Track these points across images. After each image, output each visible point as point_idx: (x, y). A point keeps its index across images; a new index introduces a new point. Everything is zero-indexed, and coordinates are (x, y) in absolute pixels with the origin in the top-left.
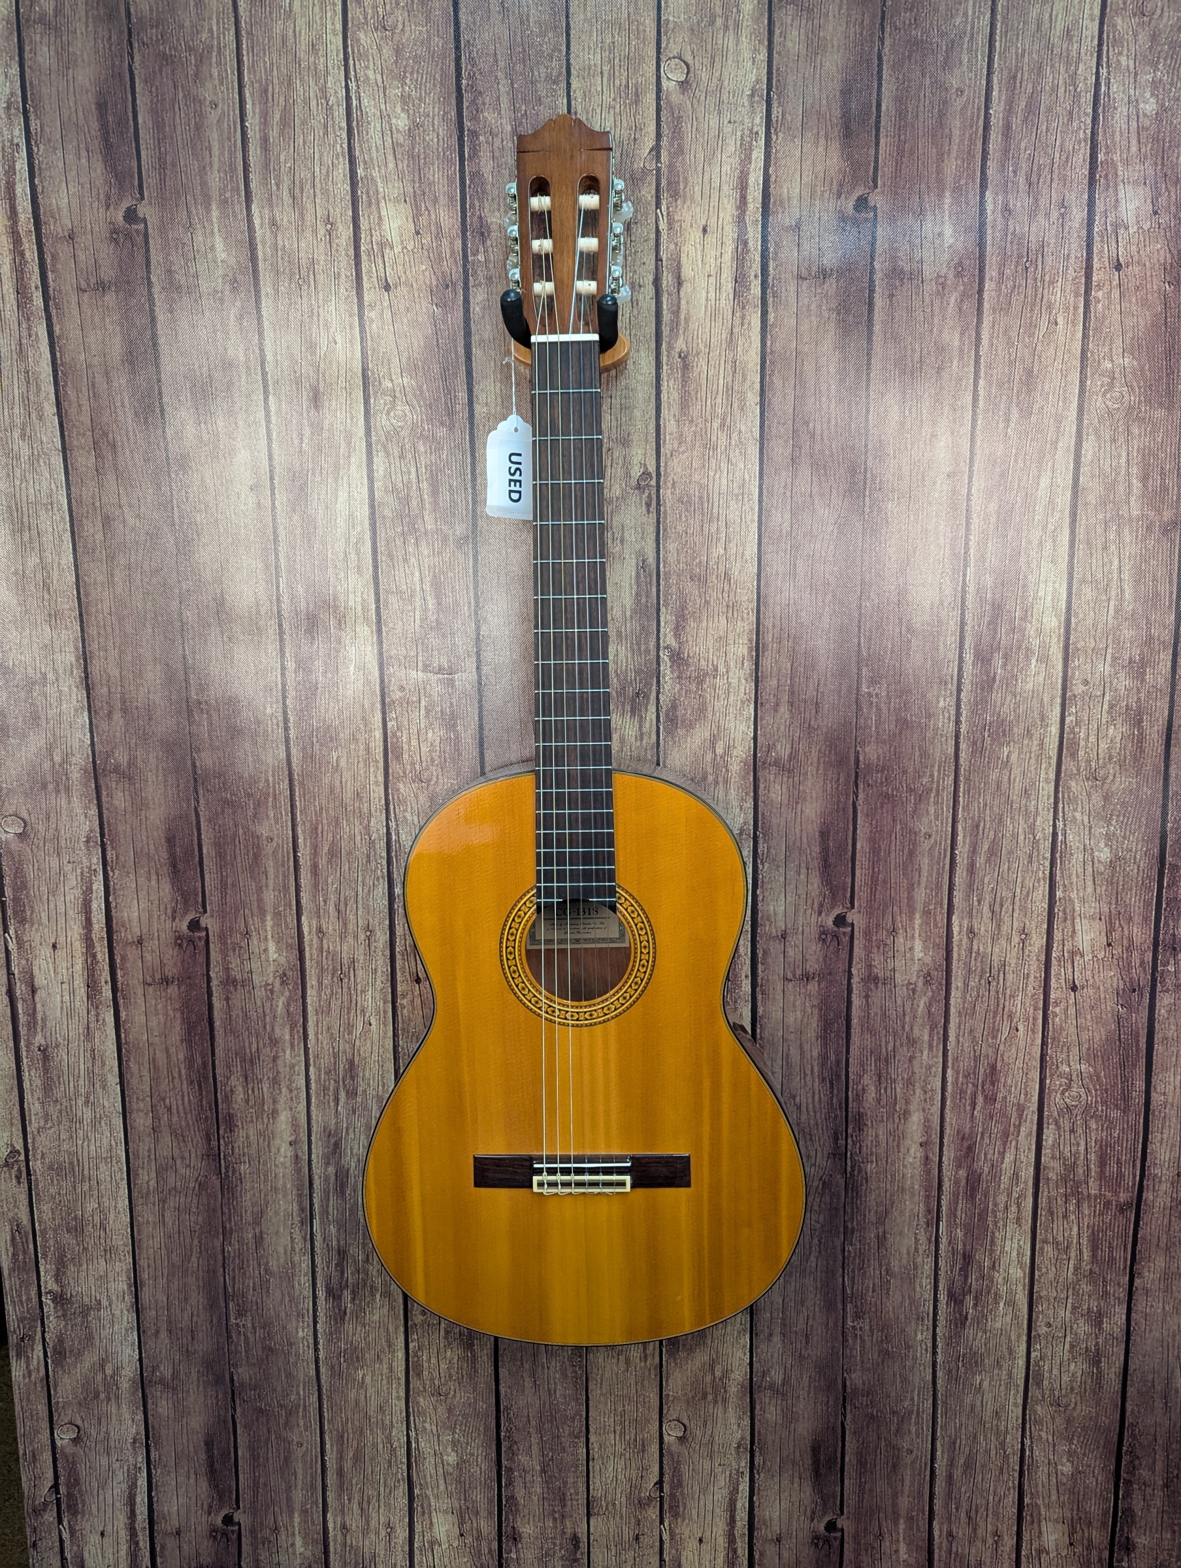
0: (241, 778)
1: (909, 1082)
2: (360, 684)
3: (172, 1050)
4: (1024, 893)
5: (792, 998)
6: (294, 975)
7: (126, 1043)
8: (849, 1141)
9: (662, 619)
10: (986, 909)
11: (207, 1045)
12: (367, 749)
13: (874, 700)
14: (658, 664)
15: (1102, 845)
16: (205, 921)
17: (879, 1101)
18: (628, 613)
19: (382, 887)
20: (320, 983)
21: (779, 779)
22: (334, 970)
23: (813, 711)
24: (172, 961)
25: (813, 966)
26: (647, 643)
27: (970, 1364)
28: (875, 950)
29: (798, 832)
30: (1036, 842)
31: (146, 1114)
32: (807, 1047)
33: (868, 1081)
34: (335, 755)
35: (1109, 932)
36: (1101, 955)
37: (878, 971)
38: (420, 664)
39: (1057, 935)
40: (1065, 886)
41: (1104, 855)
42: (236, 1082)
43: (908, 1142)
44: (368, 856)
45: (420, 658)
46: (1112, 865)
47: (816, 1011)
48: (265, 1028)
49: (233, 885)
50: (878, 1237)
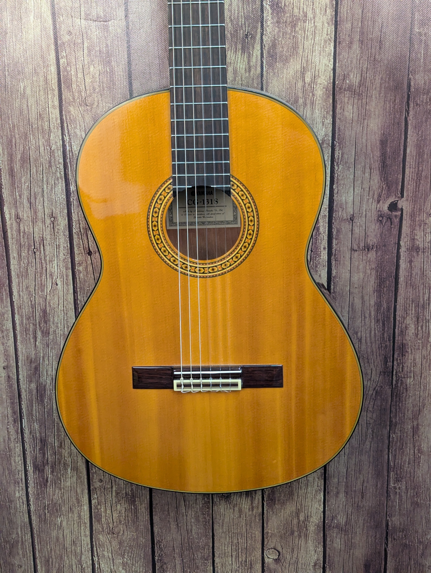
2: (38, 30)
5: (357, 263)
8: (395, 363)
12: (46, 80)
13: (423, 38)
14: (262, 11)
17: (417, 335)
19: (61, 185)
20: (20, 255)
21: (351, 101)
22: (29, 246)
23: (378, 48)
25: (372, 240)
28: (417, 228)
29: (364, 141)
32: (366, 298)
33: (410, 321)
34: (22, 85)
37: (419, 243)
38: (83, 13)
44: (50, 162)
45: (83, 9)
47: (374, 272)
50: (413, 428)
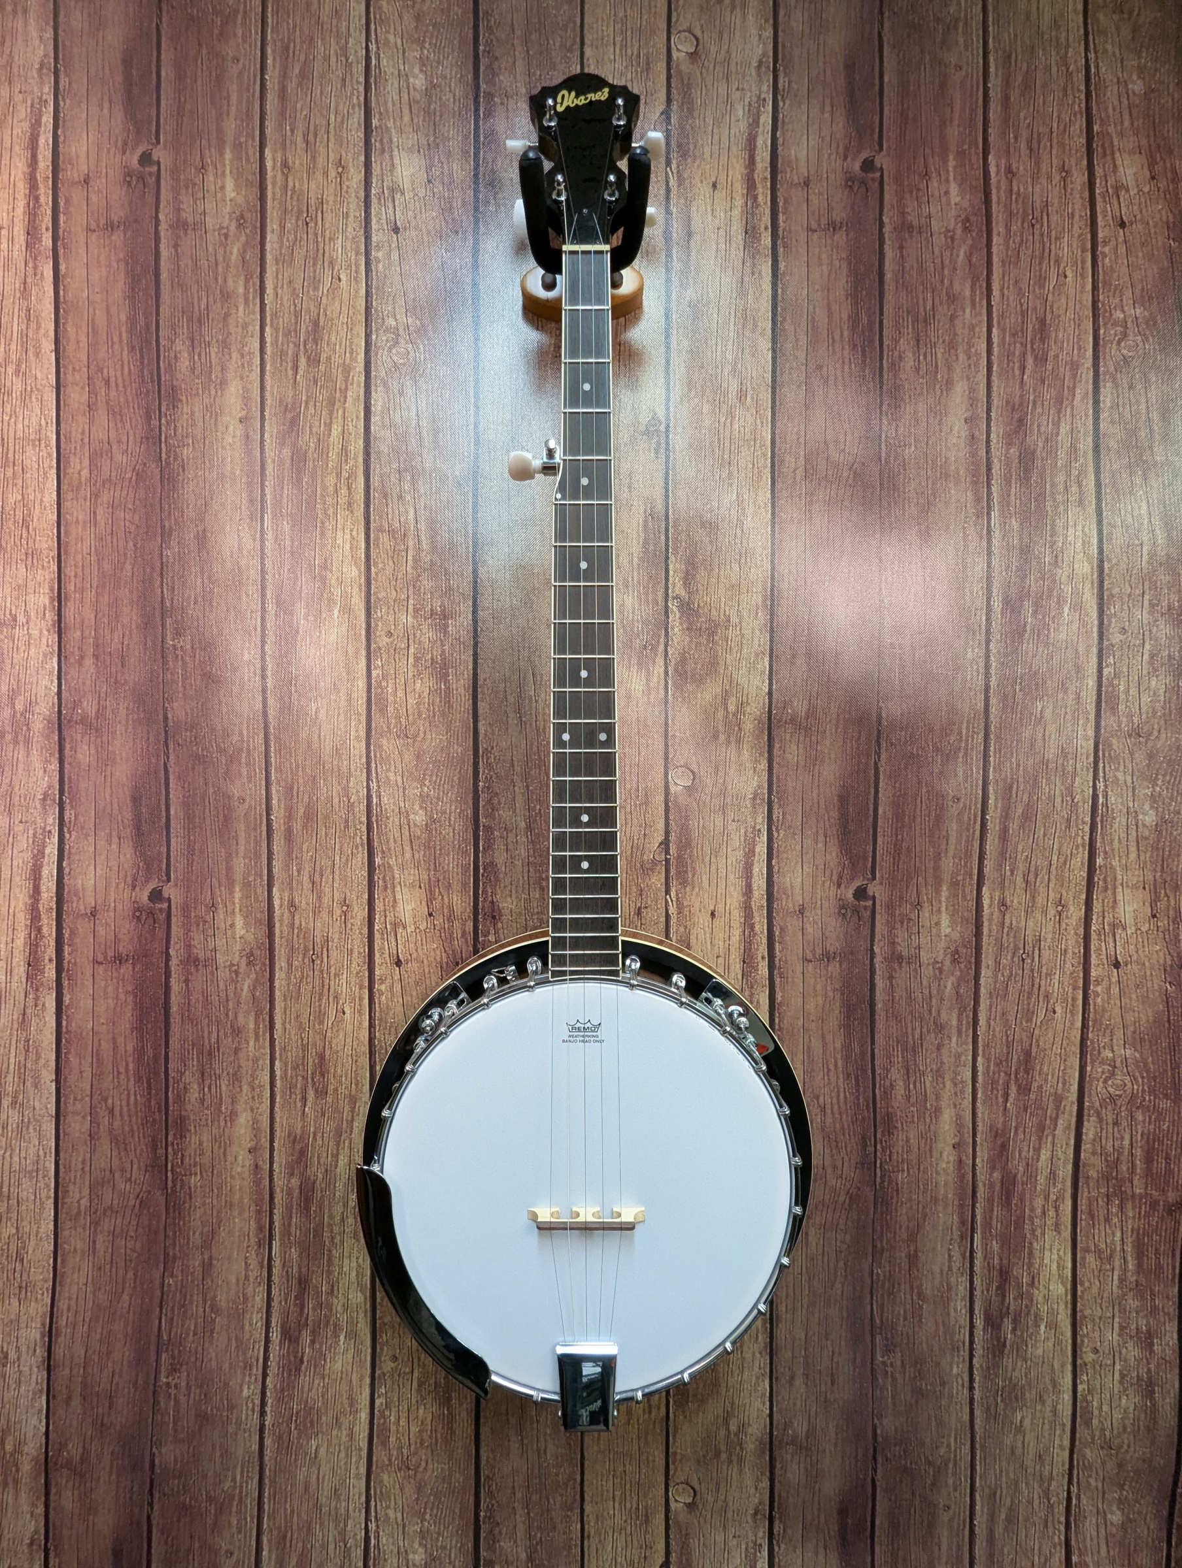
0: (213, 730)
1: (939, 1074)
2: (344, 629)
3: (120, 1040)
4: (1062, 860)
5: (812, 981)
6: (262, 955)
7: (68, 1032)
8: (879, 1147)
9: (671, 567)
10: (1019, 880)
11: (161, 1034)
12: (349, 700)
13: (897, 651)
14: (666, 612)
15: (1147, 807)
16: (170, 891)
17: (908, 1098)
18: (636, 560)
19: (362, 856)
20: (290, 965)
21: (795, 739)
22: (306, 950)
24: (127, 935)
25: (833, 944)
26: (655, 592)
27: (1010, 1399)
28: (898, 926)
29: (815, 795)
30: (1074, 806)
31: (84, 1117)
32: (829, 1038)
33: (896, 1075)
34: (313, 706)
35: (1153, 903)
36: (1145, 928)
37: (902, 949)
38: (411, 608)
39: (1097, 906)
40: (1106, 853)
41: (1149, 818)
42: (191, 1078)
43: (940, 1145)
44: (347, 821)
45: (411, 602)
46: (1157, 828)
47: (838, 996)
48: (227, 1015)
49: (201, 851)
50: (909, 1256)
